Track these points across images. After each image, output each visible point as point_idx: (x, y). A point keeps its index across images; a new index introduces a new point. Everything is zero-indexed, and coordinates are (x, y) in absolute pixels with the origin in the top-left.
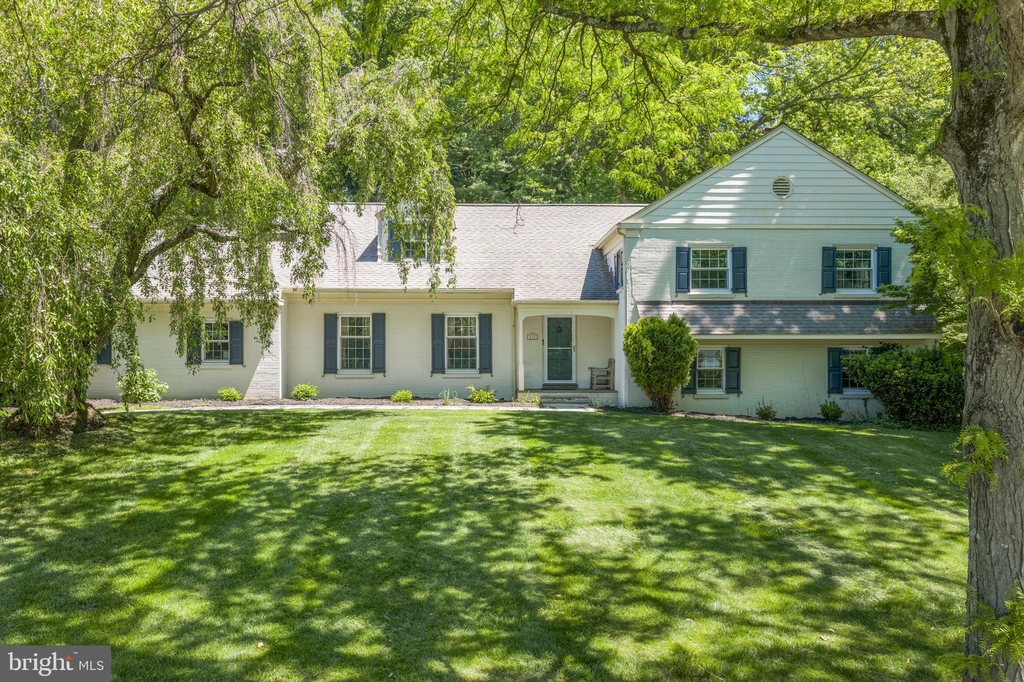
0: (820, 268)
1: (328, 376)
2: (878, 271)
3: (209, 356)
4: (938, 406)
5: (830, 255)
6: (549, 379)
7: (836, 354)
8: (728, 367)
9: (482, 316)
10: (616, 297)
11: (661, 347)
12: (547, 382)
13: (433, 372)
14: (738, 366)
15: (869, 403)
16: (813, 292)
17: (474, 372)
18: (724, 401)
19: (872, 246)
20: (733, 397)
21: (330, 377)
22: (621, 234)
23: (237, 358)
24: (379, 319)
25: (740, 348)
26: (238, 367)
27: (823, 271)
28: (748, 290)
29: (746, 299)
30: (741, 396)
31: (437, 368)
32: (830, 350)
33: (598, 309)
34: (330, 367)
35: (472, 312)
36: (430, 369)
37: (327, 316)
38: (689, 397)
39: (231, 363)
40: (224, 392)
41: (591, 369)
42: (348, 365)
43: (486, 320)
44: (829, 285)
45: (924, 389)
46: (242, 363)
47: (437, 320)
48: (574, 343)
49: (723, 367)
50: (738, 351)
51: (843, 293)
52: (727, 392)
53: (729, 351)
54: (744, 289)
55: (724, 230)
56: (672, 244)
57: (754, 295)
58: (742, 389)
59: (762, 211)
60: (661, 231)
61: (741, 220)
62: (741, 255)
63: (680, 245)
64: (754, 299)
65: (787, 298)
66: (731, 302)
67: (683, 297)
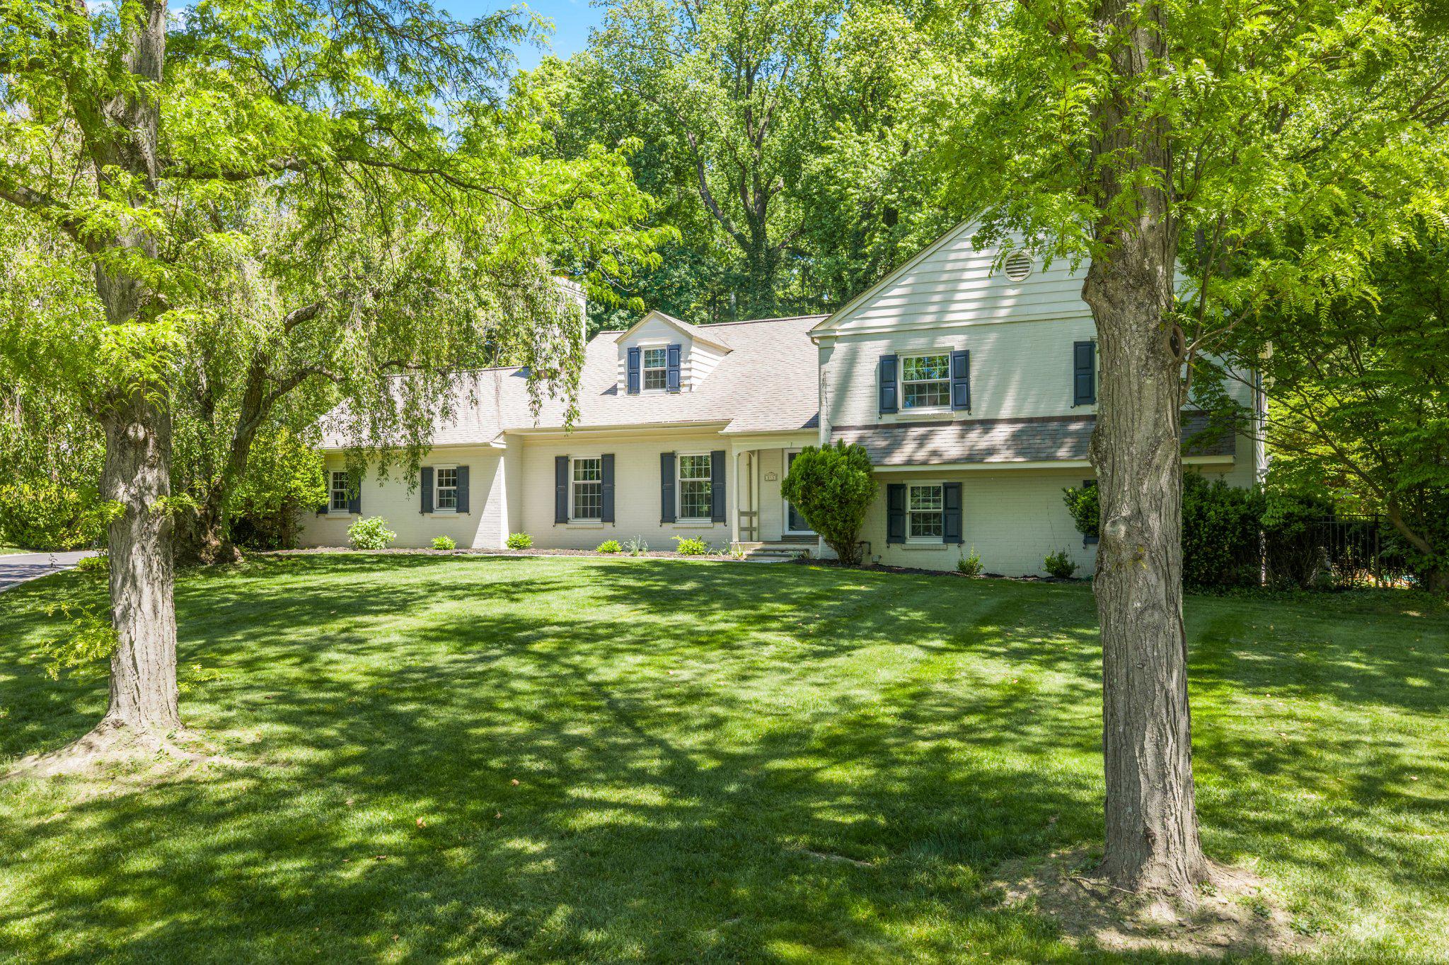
0: (1072, 372)
1: (559, 525)
3: (441, 505)
5: (1085, 352)
6: (792, 529)
8: (947, 508)
9: (715, 455)
12: (788, 533)
13: (662, 521)
14: (960, 507)
16: (1062, 405)
17: (707, 522)
18: (942, 553)
20: (953, 547)
21: (561, 526)
22: (815, 344)
23: (463, 507)
24: (609, 460)
25: (960, 484)
26: (464, 515)
27: (1075, 375)
28: (973, 406)
29: (969, 418)
30: (964, 547)
31: (668, 516)
34: (561, 517)
35: (704, 450)
36: (660, 518)
37: (557, 459)
38: (895, 548)
39: (458, 511)
40: (436, 541)
42: (582, 513)
43: (719, 458)
44: (1084, 394)
46: (467, 511)
47: (667, 460)
49: (942, 509)
50: (959, 487)
52: (945, 541)
53: (947, 487)
54: (967, 406)
55: (937, 330)
56: (872, 353)
57: (980, 410)
58: (965, 537)
59: (991, 299)
60: (858, 337)
61: (962, 314)
62: (962, 360)
63: (883, 353)
64: (981, 417)
65: (1023, 415)
66: (949, 423)
67: (889, 419)
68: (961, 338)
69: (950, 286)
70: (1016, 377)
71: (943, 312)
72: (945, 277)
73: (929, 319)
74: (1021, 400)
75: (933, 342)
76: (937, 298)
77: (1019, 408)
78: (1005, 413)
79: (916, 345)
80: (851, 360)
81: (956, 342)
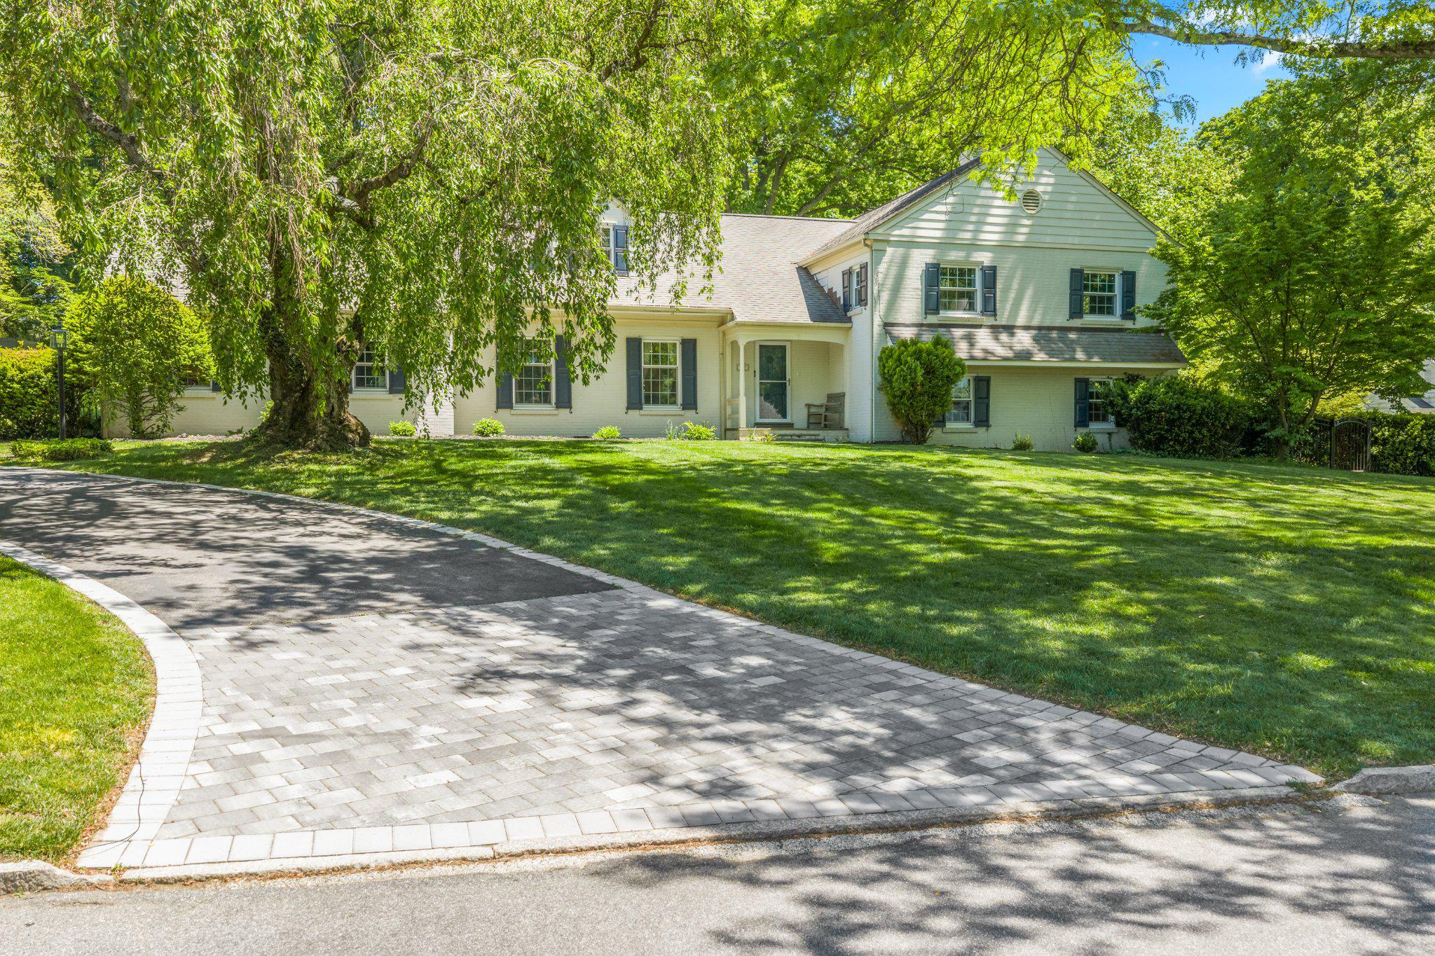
0: (1068, 291)
1: (501, 411)
2: (1124, 297)
3: (360, 383)
4: (1197, 435)
5: (1079, 280)
6: (761, 417)
7: (1082, 385)
8: (977, 398)
9: (685, 342)
10: (849, 320)
11: (930, 371)
12: (759, 420)
13: (628, 408)
14: (988, 397)
15: (1114, 438)
16: (1062, 319)
17: (675, 409)
18: (973, 435)
19: (1117, 269)
20: (982, 430)
21: (505, 412)
22: (866, 245)
23: (399, 386)
24: (564, 343)
25: (990, 380)
26: (399, 396)
27: (1071, 295)
28: (998, 313)
29: (996, 323)
30: (991, 430)
31: (634, 403)
32: (1077, 380)
33: (827, 334)
34: (504, 401)
35: (672, 337)
36: (625, 405)
38: (938, 431)
39: (391, 391)
41: (809, 406)
42: (525, 398)
43: (689, 346)
44: (1076, 312)
45: (1187, 415)
46: (404, 392)
47: (633, 346)
48: (788, 377)
49: (972, 398)
50: (987, 380)
51: (1091, 320)
52: (976, 426)
53: (978, 380)
54: (994, 313)
55: (974, 246)
56: (920, 259)
57: (1003, 319)
58: (991, 422)
59: (1012, 227)
60: (910, 244)
61: (991, 235)
62: (990, 275)
63: (930, 261)
64: (1004, 323)
65: (1035, 323)
66: (980, 326)
67: (932, 319)
68: (989, 255)
69: (983, 210)
70: (1029, 293)
71: (977, 231)
72: (979, 201)
73: (968, 235)
74: (1032, 310)
75: (968, 256)
76: (973, 218)
77: (1031, 317)
78: (1021, 321)
79: (954, 257)
80: (904, 264)
81: (985, 258)
